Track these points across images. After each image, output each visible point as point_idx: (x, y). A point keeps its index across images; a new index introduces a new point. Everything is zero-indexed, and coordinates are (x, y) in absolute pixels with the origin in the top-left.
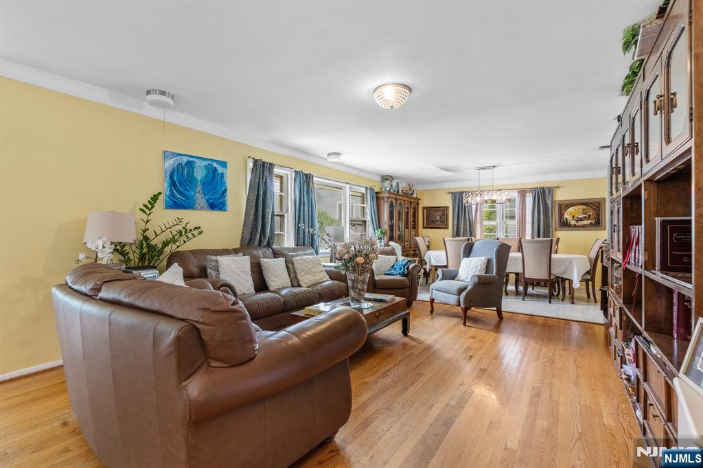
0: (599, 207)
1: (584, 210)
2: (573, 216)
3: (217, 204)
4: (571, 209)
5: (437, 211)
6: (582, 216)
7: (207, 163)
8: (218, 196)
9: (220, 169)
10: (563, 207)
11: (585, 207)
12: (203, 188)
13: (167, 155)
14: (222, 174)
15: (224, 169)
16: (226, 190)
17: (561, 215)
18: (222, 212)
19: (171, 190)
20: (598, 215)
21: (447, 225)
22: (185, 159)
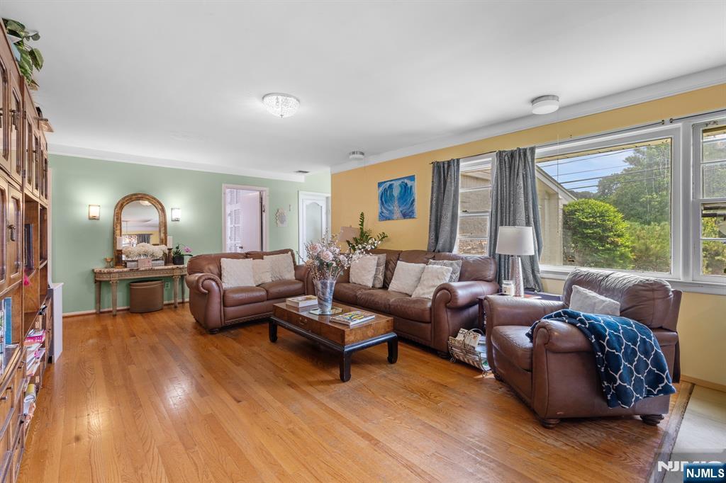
3: (408, 214)
7: (400, 182)
8: (408, 206)
9: (410, 183)
12: (399, 202)
13: (380, 184)
14: (411, 187)
15: (413, 182)
16: (414, 200)
18: (411, 220)
19: (381, 208)
22: (388, 184)
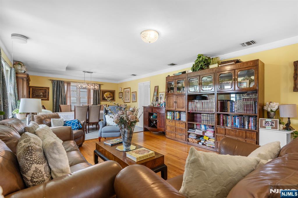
0: (114, 93)
1: (110, 94)
2: (107, 96)
4: (106, 93)
5: (41, 89)
6: (109, 96)
10: (104, 92)
11: (110, 93)
17: (103, 96)
20: (114, 96)
21: (48, 98)
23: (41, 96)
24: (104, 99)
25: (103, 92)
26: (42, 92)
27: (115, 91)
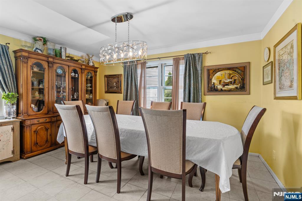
0: (244, 72)
1: (230, 74)
2: (220, 81)
4: (218, 74)
6: (228, 81)
10: (211, 72)
11: (231, 72)
17: (209, 80)
20: (243, 79)
21: (121, 90)
23: (114, 87)
24: (213, 90)
25: (208, 70)
26: (116, 82)
27: (249, 63)
